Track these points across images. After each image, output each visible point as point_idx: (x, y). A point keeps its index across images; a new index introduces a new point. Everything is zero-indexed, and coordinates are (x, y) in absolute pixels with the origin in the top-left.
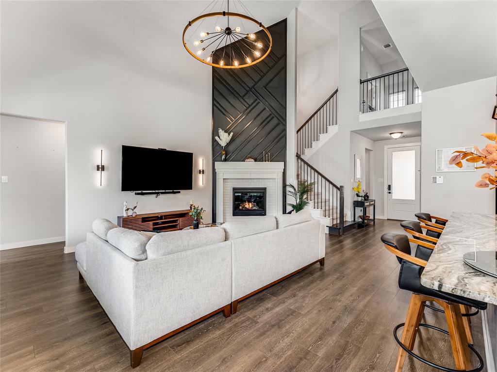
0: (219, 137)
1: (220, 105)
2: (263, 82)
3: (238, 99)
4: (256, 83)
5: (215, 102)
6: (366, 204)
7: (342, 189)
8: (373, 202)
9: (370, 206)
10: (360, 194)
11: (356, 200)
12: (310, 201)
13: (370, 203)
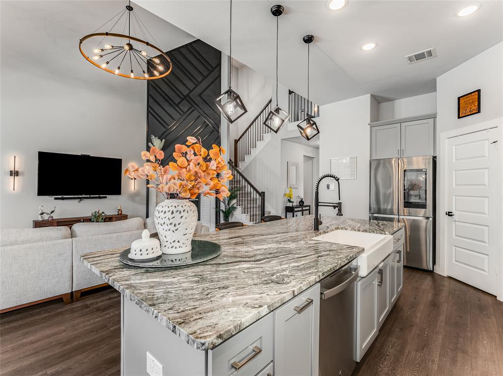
0: (152, 144)
1: (155, 112)
2: (199, 90)
3: (173, 107)
4: (191, 91)
5: (150, 109)
6: (296, 209)
7: (262, 195)
8: (308, 208)
9: (302, 211)
10: (292, 200)
11: (288, 205)
12: (238, 207)
13: (302, 209)
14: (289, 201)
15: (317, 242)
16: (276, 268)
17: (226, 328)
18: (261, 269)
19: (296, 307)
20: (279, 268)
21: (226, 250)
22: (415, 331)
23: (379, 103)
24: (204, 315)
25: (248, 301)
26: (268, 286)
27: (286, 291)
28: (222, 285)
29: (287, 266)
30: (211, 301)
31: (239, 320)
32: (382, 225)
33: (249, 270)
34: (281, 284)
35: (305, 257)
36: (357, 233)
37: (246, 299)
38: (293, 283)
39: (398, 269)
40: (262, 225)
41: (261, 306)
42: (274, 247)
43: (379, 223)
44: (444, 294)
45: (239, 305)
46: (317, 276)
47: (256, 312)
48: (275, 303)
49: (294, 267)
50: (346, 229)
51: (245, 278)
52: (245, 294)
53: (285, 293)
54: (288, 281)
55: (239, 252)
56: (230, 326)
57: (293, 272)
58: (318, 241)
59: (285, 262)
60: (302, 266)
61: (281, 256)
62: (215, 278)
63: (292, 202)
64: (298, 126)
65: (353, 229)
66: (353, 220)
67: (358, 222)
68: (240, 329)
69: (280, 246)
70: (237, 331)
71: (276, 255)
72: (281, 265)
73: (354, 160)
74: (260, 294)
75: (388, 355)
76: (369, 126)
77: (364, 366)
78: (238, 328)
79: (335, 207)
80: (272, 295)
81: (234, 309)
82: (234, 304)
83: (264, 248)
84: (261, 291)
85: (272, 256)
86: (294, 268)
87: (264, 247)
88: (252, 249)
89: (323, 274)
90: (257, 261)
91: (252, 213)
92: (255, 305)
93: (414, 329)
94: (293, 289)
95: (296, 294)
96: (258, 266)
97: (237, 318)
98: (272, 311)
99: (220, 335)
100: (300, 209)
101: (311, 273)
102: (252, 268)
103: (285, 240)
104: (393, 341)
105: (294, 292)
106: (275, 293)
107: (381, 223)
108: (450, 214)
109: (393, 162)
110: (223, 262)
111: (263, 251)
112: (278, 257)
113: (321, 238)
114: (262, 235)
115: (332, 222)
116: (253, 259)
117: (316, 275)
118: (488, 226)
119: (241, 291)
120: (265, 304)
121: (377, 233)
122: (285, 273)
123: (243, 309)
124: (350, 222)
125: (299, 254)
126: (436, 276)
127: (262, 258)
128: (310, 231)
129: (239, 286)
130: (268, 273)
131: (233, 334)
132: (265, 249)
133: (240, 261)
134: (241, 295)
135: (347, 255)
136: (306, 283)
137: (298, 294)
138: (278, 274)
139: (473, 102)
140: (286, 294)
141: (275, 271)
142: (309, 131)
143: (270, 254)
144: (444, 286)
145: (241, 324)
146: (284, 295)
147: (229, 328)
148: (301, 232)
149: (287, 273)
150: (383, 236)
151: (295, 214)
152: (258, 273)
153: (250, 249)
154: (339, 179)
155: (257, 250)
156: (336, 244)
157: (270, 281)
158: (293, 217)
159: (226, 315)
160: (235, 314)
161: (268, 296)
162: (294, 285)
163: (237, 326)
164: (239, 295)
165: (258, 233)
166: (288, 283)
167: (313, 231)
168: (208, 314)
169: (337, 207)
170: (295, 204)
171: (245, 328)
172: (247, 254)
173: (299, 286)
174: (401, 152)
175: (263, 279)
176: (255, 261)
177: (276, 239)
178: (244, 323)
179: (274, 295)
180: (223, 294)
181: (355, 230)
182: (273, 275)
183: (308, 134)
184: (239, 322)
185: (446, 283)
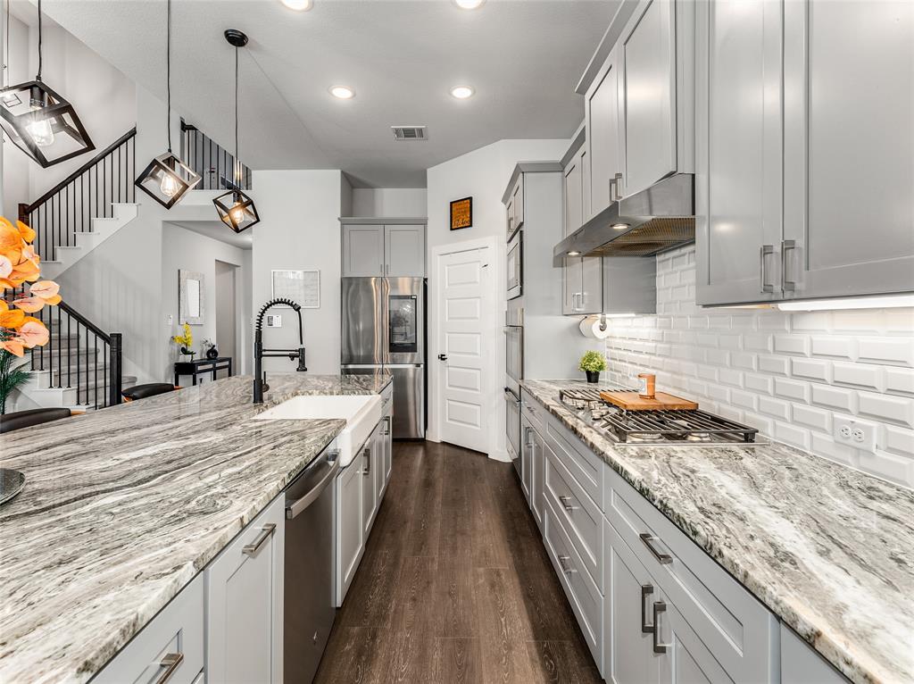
6: (200, 368)
7: (115, 341)
8: (227, 363)
9: (214, 370)
10: (189, 349)
11: (180, 361)
12: (37, 372)
13: (214, 365)
14: (185, 351)
15: (264, 422)
16: (192, 487)
17: (99, 644)
18: (155, 496)
19: (247, 546)
20: (200, 484)
21: (38, 478)
22: (410, 527)
23: (353, 187)
24: (19, 642)
25: (142, 568)
26: (184, 524)
27: (227, 522)
28: (56, 559)
29: (216, 476)
30: (29, 604)
31: (132, 613)
32: (364, 380)
33: (122, 507)
34: (211, 512)
35: (249, 452)
36: (329, 397)
37: (136, 566)
38: (238, 504)
39: (387, 444)
40: (129, 406)
41: (177, 568)
42: (175, 447)
43: (359, 378)
44: (438, 467)
45: (120, 584)
46: (279, 481)
47: (170, 582)
48: (208, 550)
49: (231, 475)
50: (310, 394)
51: (119, 526)
52: (130, 557)
53: (225, 526)
54: (226, 504)
55: (82, 474)
56: (108, 634)
57: (232, 486)
58: (265, 420)
59: (210, 470)
60: (248, 471)
61: (196, 461)
62: (20, 551)
63: (192, 353)
64: (215, 201)
65: (322, 392)
66: (319, 377)
67: (328, 380)
68: (134, 632)
69: (189, 443)
70: (128, 638)
71: (184, 462)
72: (200, 479)
73: (313, 277)
74: (170, 544)
75: (379, 578)
76: (339, 223)
77: (347, 610)
78: (131, 631)
79: (292, 357)
80: (197, 539)
81: (110, 596)
82: (103, 587)
83: (151, 453)
84: (170, 540)
85: (173, 466)
86: (233, 478)
87: (150, 451)
88: (118, 462)
89: (290, 475)
90: (140, 482)
91: (83, 384)
92: (161, 570)
93: (409, 524)
94: (240, 515)
95: (246, 522)
96: (146, 492)
97: (125, 610)
98: (202, 570)
99: (86, 663)
100: (211, 366)
101: (269, 479)
102: (131, 501)
103: (196, 429)
104: (385, 552)
105: (242, 519)
106: (203, 532)
107: (362, 377)
108: (442, 358)
109: (373, 283)
110: (37, 508)
111: (148, 461)
112: (189, 464)
113: (270, 414)
114: (138, 428)
115: (283, 384)
116: (126, 482)
117: (277, 479)
118: (479, 369)
119: (118, 555)
120: (186, 560)
121: (359, 394)
122: (214, 491)
123: (134, 589)
124: (315, 382)
125: (234, 450)
126: (429, 445)
127: (151, 474)
128: (247, 406)
129: (108, 546)
130: (174, 500)
131: (119, 648)
132: (152, 456)
133: (90, 495)
134: (120, 562)
135: (322, 435)
136: (262, 498)
137: (250, 522)
138: (200, 497)
139: (465, 212)
140: (227, 529)
141: (191, 493)
142: (239, 216)
143: (169, 462)
144: (438, 455)
145: (137, 619)
146: (224, 530)
147: (109, 639)
148: (229, 410)
149: (219, 489)
150: (367, 398)
151: (199, 377)
152: (149, 507)
153: (110, 463)
154: (300, 308)
155: (131, 461)
156: (300, 420)
157: (185, 515)
158: (194, 383)
159: (90, 616)
160: (115, 605)
161: (188, 544)
162: (240, 508)
163: (128, 626)
164: (115, 564)
165: (123, 426)
166: (227, 507)
167: (253, 405)
168: (30, 636)
169: (297, 356)
170: (197, 357)
171: (147, 625)
172: (105, 474)
173: (251, 506)
174: (385, 268)
175: (167, 516)
176: (135, 484)
177: (174, 431)
178: (143, 616)
179: (203, 537)
180: (63, 578)
181: (326, 394)
182: (188, 502)
183: (238, 221)
184: (132, 617)
185: (440, 451)
